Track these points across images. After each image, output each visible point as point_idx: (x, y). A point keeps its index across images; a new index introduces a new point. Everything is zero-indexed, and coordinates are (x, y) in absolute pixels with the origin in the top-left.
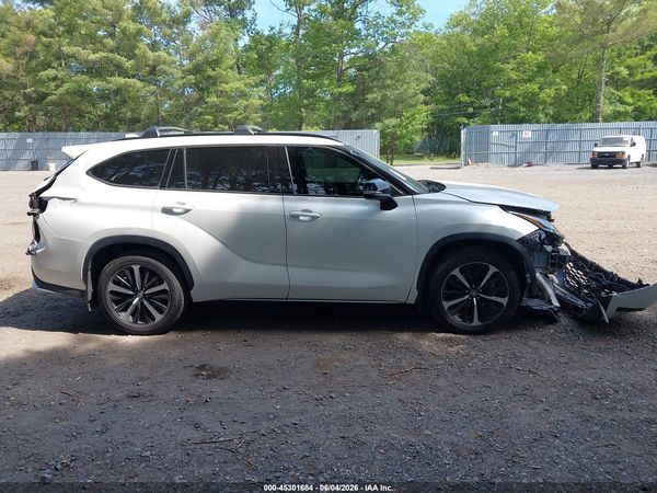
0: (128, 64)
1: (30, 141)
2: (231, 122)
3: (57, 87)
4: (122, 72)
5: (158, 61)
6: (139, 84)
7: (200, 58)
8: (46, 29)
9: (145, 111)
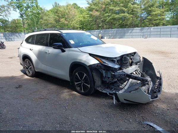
0: (126, 10)
1: (102, 32)
2: (154, 24)
3: (108, 18)
4: (124, 12)
5: (134, 8)
6: (128, 15)
7: (147, 5)
8: (108, 3)
9: (129, 23)
